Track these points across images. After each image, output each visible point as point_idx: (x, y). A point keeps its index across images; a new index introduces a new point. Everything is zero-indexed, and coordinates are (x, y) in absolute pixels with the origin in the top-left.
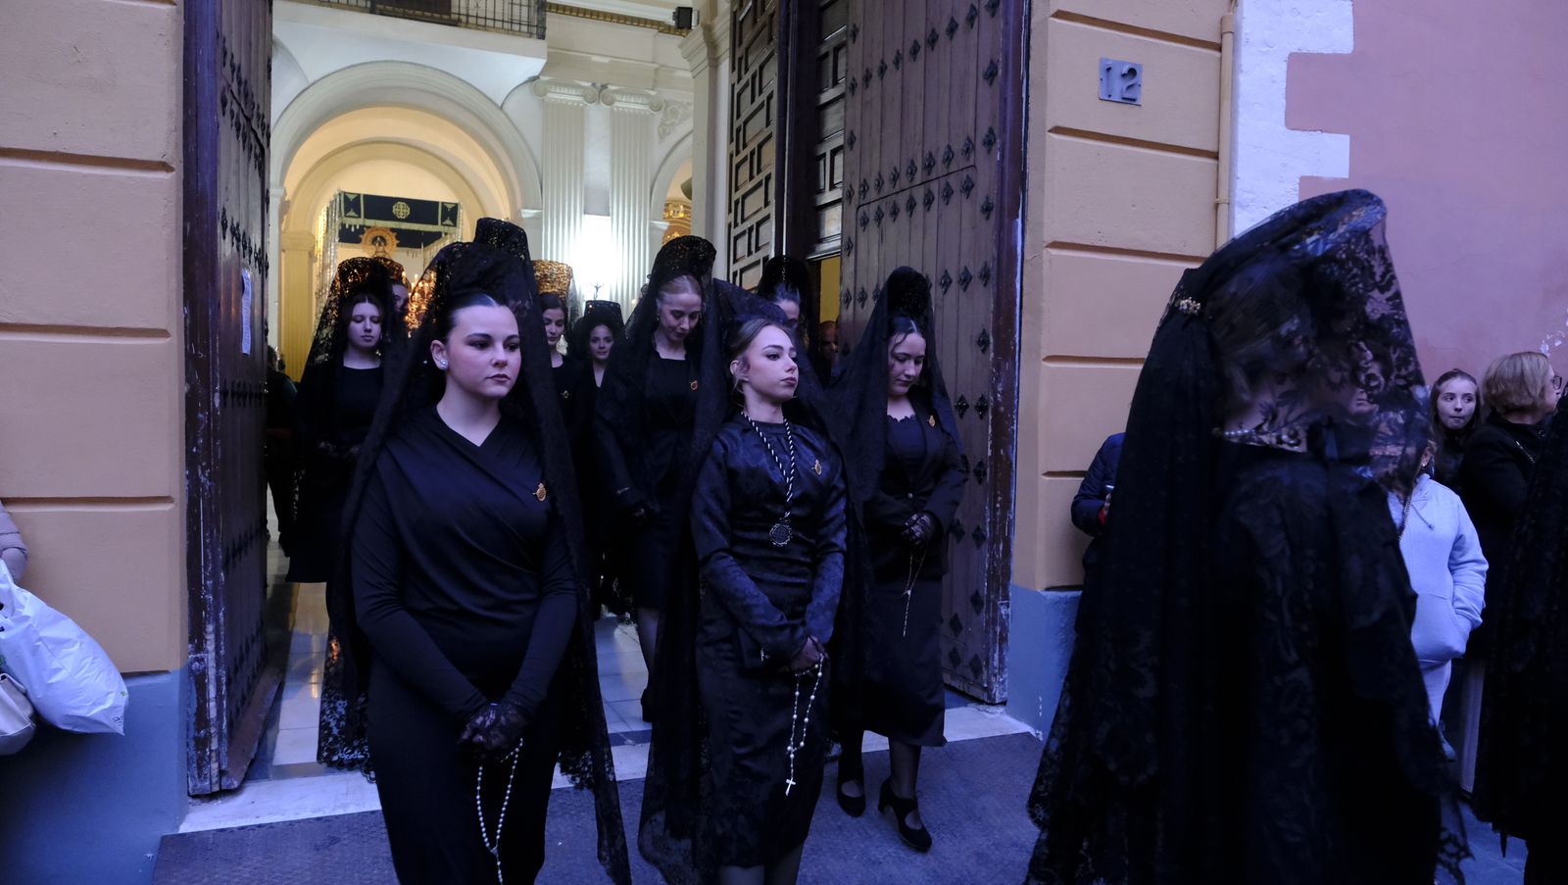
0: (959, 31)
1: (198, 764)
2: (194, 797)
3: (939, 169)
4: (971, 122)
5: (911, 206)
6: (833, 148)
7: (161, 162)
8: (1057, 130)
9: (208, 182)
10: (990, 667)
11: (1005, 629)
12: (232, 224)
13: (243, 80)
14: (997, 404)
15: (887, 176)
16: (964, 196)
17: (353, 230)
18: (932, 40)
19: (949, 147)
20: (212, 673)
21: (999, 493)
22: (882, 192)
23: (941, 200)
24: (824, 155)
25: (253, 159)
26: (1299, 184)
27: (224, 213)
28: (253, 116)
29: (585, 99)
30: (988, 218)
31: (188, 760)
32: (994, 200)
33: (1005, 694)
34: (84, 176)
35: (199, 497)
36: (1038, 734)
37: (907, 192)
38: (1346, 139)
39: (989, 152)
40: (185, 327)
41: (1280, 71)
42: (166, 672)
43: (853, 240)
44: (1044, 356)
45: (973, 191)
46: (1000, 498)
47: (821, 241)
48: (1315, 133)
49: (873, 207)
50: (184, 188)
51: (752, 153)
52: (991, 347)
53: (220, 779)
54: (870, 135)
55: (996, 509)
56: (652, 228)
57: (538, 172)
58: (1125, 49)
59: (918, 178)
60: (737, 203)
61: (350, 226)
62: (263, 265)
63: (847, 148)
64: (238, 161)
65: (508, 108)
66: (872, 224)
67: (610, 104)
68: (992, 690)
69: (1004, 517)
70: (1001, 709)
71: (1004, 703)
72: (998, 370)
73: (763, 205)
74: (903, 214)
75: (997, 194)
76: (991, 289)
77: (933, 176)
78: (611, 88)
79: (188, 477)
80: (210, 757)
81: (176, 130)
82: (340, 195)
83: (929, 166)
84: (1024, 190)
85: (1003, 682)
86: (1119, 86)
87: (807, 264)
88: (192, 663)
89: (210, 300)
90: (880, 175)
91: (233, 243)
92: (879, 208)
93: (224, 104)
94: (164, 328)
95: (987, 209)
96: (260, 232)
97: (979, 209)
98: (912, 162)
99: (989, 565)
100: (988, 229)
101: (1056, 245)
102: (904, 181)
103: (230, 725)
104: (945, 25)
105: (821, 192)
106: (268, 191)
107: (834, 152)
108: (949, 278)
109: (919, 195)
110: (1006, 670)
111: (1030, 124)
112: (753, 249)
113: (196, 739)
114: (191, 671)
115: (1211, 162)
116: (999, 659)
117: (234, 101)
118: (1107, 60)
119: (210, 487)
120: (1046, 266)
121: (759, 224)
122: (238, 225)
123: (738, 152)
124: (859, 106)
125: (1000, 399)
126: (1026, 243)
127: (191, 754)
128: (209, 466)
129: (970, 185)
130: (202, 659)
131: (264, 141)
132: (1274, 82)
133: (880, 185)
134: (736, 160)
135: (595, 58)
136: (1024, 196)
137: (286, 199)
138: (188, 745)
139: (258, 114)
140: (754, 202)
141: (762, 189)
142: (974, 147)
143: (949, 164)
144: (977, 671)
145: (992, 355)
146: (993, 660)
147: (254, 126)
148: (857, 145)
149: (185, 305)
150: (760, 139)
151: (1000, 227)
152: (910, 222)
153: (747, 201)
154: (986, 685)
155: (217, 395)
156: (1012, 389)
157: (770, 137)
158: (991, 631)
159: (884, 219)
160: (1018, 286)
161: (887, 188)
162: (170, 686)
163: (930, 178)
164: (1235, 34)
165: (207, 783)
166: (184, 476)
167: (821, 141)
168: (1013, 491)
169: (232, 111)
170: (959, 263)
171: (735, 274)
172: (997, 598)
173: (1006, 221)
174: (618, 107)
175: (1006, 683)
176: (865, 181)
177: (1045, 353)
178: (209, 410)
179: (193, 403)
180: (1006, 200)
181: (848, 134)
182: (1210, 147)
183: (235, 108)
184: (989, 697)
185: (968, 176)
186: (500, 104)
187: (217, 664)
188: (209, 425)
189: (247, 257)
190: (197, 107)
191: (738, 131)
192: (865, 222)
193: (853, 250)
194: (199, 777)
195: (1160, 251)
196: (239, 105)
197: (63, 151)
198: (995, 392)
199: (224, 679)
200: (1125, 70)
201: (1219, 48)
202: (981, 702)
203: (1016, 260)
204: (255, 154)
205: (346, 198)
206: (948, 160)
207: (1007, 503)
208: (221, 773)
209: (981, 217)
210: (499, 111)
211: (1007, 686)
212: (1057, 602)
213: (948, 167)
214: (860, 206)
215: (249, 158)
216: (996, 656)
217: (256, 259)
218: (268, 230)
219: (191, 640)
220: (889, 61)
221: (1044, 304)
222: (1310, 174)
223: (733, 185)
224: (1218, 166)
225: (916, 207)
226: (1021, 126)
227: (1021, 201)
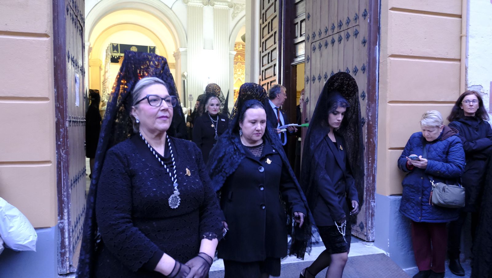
1: (62, 262)
2: (60, 275)
3: (344, 27)
4: (357, 7)
5: (333, 42)
6: (301, 20)
7: (45, 34)
8: (393, 9)
9: (62, 40)
10: (367, 227)
11: (373, 211)
12: (72, 57)
13: (74, 1)
14: (369, 121)
15: (323, 31)
16: (355, 37)
17: (116, 58)
19: (348, 18)
20: (66, 228)
21: (370, 156)
22: (321, 37)
23: (345, 39)
24: (297, 23)
25: (78, 30)
27: (68, 53)
28: (78, 15)
29: (204, 5)
31: (58, 261)
32: (367, 38)
33: (374, 238)
34: (17, 40)
35: (61, 161)
36: (387, 254)
37: (331, 37)
39: (365, 19)
40: (55, 97)
42: (49, 227)
43: (310, 57)
44: (388, 101)
45: (358, 35)
46: (370, 159)
47: (296, 57)
49: (318, 43)
50: (54, 43)
51: (269, 23)
52: (366, 98)
53: (70, 268)
54: (316, 14)
55: (369, 163)
56: (230, 54)
57: (185, 32)
59: (336, 30)
60: (263, 43)
61: (115, 56)
62: (83, 72)
63: (307, 20)
64: (73, 33)
65: (173, 9)
66: (317, 50)
67: (213, 6)
68: (368, 236)
69: (372, 166)
70: (372, 244)
71: (373, 241)
72: (369, 107)
73: (273, 43)
74: (330, 45)
75: (368, 36)
76: (366, 74)
77: (342, 29)
79: (57, 153)
80: (66, 260)
81: (50, 21)
82: (111, 44)
83: (340, 26)
84: (379, 34)
85: (373, 233)
87: (291, 66)
88: (59, 224)
89: (64, 86)
90: (320, 30)
91: (72, 64)
92: (320, 43)
93: (68, 11)
94: (47, 97)
95: (364, 42)
96: (81, 59)
97: (361, 42)
98: (333, 24)
99: (367, 185)
100: (364, 50)
101: (393, 56)
102: (330, 32)
103: (74, 247)
105: (296, 38)
106: (84, 44)
107: (302, 22)
108: (349, 70)
109: (336, 37)
110: (374, 228)
111: (382, 7)
112: (270, 61)
113: (61, 253)
114: (59, 227)
115: (458, 19)
116: (371, 223)
117: (71, 10)
119: (65, 157)
120: (389, 64)
121: (272, 51)
122: (74, 57)
123: (263, 23)
124: (311, 3)
125: (370, 119)
126: (381, 55)
127: (59, 259)
128: (64, 149)
129: (357, 33)
130: (63, 223)
131: (82, 24)
133: (320, 34)
134: (263, 26)
136: (379, 36)
137: (91, 47)
138: (58, 255)
139: (80, 14)
140: (270, 43)
141: (273, 37)
142: (358, 18)
143: (348, 25)
144: (362, 228)
145: (367, 101)
146: (369, 224)
147: (79, 19)
148: (311, 18)
149: (55, 88)
150: (272, 17)
151: (370, 49)
152: (333, 49)
153: (267, 42)
154: (366, 234)
155: (67, 122)
156: (375, 115)
157: (276, 16)
158: (368, 212)
159: (322, 48)
160: (377, 73)
161: (323, 35)
162: (52, 233)
163: (340, 31)
165: (65, 270)
166: (56, 153)
167: (296, 17)
168: (376, 156)
169: (71, 14)
170: (353, 64)
171: (263, 71)
172: (370, 199)
173: (372, 47)
174: (216, 7)
175: (374, 233)
176: (314, 33)
177: (388, 100)
178: (64, 128)
179: (59, 125)
180: (372, 39)
181: (307, 15)
182: (458, 13)
183: (72, 12)
184: (367, 239)
185: (356, 29)
186: (170, 7)
187: (68, 224)
188: (64, 133)
189: (77, 69)
190: (58, 12)
191: (263, 14)
192: (314, 49)
193: (310, 60)
194: (62, 267)
195: (436, 57)
196: (73, 11)
197: (10, 31)
198: (368, 116)
199: (71, 230)
202: (364, 241)
203: (376, 62)
204: (80, 30)
205: (113, 45)
206: (348, 23)
207: (374, 161)
208: (70, 266)
209: (361, 45)
210: (170, 10)
211: (374, 234)
212: (395, 201)
213: (348, 26)
214: (311, 44)
215: (77, 31)
216: (370, 222)
217: (81, 70)
218: (85, 59)
219: (59, 215)
223: (262, 36)
224: (461, 21)
225: (335, 42)
226: (378, 8)
227: (378, 38)
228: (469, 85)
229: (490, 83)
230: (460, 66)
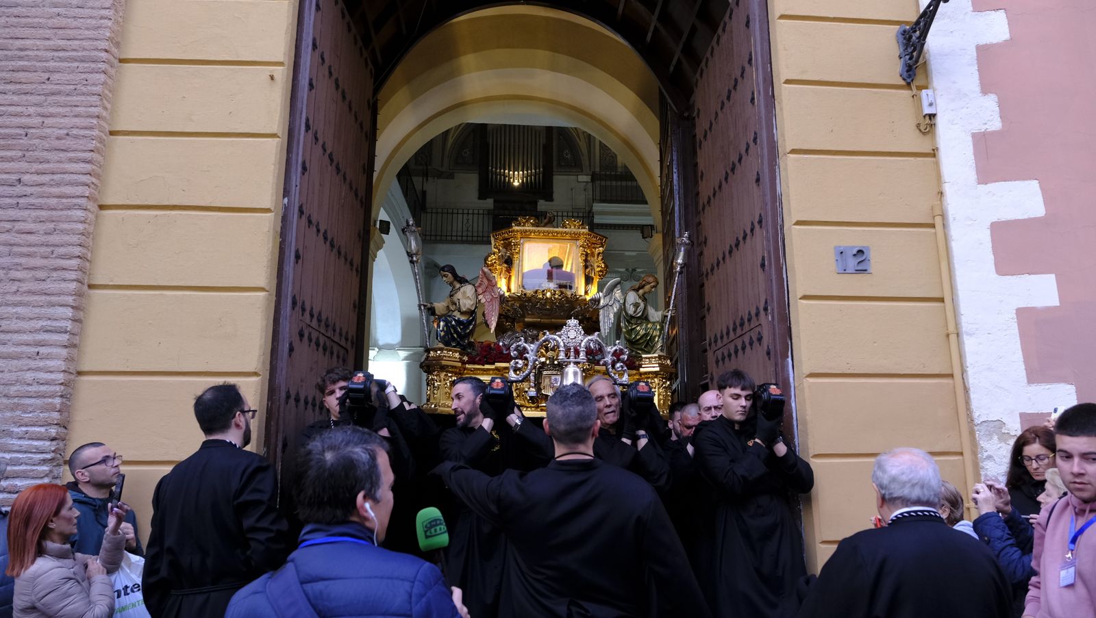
0: (748, 237)
3: (746, 326)
4: (757, 296)
5: (736, 352)
7: (252, 371)
8: (805, 297)
15: (724, 332)
16: (758, 344)
18: (737, 245)
19: (749, 313)
22: (722, 342)
23: (749, 346)
26: (1016, 314)
28: (335, 335)
30: (770, 359)
32: (771, 347)
37: (734, 342)
38: (1052, 277)
39: (766, 315)
41: (986, 236)
44: (811, 455)
45: (762, 342)
48: (1022, 276)
49: (720, 352)
50: (269, 383)
54: (716, 306)
58: (853, 238)
59: (739, 332)
63: (707, 314)
66: (721, 363)
74: (733, 357)
75: (773, 343)
78: (639, 270)
81: (266, 354)
83: (742, 325)
84: (791, 340)
86: (852, 263)
90: (721, 331)
92: (723, 353)
93: (301, 335)
95: (768, 353)
97: (765, 353)
98: (734, 322)
100: (771, 366)
101: (812, 375)
102: (732, 335)
104: (742, 235)
109: (739, 344)
111: (790, 296)
115: (938, 305)
117: (313, 331)
118: (840, 247)
120: (806, 390)
124: (710, 287)
126: (795, 375)
129: (760, 337)
132: (981, 244)
133: (722, 337)
135: (627, 253)
136: (791, 343)
142: (759, 312)
143: (750, 323)
148: (710, 312)
151: (776, 364)
152: (737, 362)
159: (726, 360)
160: (793, 405)
161: (725, 340)
163: (743, 332)
164: (943, 216)
169: (310, 338)
173: (780, 361)
180: (779, 347)
182: (936, 294)
183: (315, 335)
185: (759, 332)
195: (902, 373)
196: (319, 332)
200: (855, 252)
201: (933, 226)
203: (791, 387)
206: (749, 320)
209: (767, 358)
213: (750, 325)
214: (715, 352)
215: (331, 357)
220: (720, 259)
221: (807, 417)
222: (1025, 306)
224: (944, 307)
225: (739, 352)
226: (784, 295)
227: (790, 346)
228: (977, 421)
229: (1018, 415)
230: (954, 387)
